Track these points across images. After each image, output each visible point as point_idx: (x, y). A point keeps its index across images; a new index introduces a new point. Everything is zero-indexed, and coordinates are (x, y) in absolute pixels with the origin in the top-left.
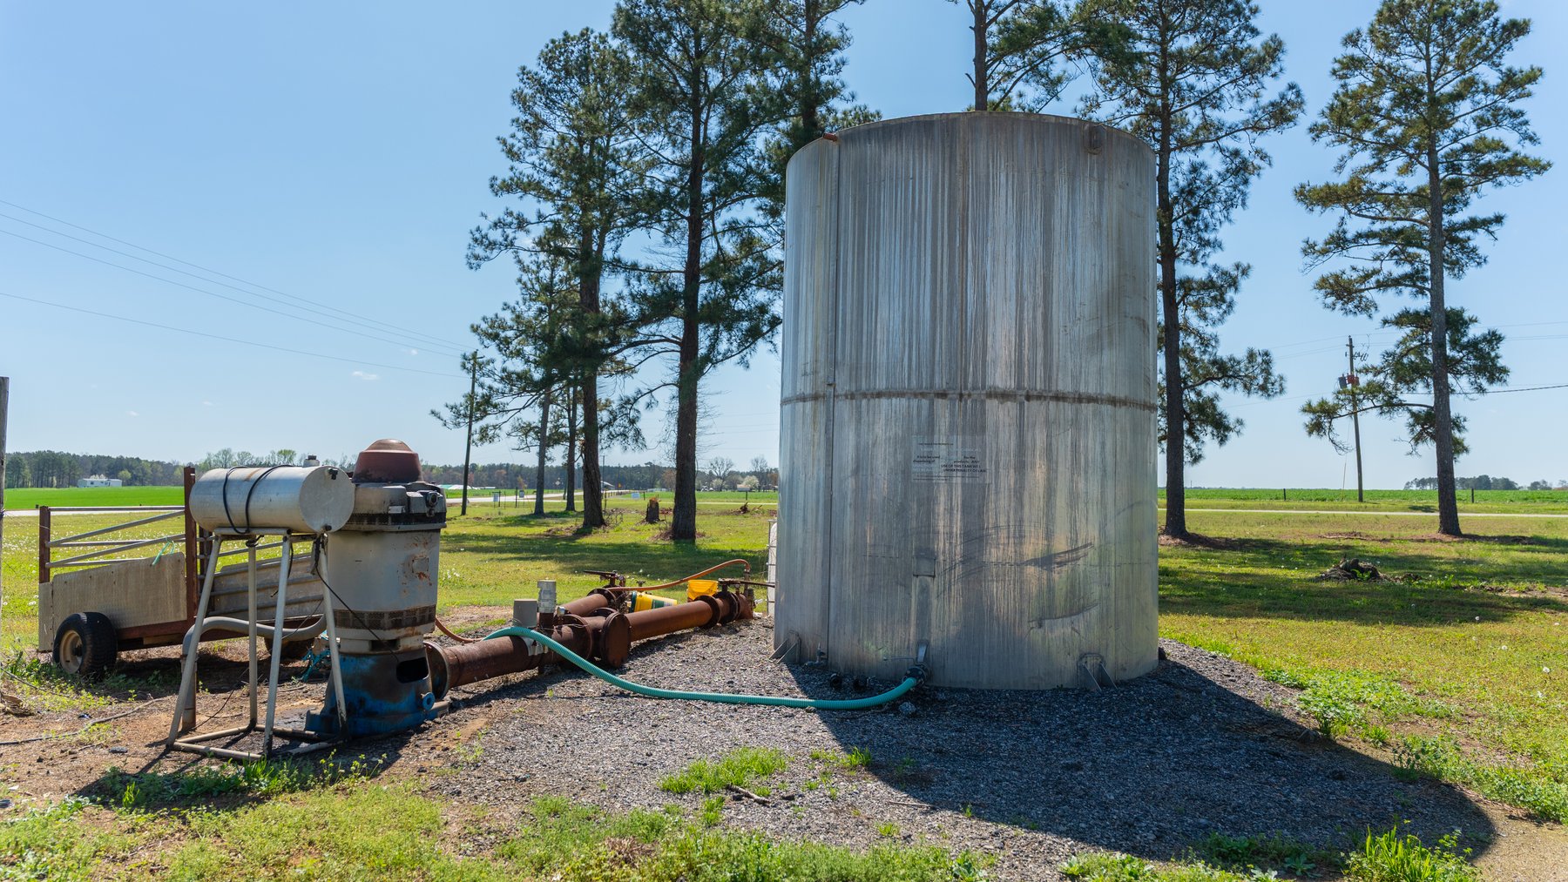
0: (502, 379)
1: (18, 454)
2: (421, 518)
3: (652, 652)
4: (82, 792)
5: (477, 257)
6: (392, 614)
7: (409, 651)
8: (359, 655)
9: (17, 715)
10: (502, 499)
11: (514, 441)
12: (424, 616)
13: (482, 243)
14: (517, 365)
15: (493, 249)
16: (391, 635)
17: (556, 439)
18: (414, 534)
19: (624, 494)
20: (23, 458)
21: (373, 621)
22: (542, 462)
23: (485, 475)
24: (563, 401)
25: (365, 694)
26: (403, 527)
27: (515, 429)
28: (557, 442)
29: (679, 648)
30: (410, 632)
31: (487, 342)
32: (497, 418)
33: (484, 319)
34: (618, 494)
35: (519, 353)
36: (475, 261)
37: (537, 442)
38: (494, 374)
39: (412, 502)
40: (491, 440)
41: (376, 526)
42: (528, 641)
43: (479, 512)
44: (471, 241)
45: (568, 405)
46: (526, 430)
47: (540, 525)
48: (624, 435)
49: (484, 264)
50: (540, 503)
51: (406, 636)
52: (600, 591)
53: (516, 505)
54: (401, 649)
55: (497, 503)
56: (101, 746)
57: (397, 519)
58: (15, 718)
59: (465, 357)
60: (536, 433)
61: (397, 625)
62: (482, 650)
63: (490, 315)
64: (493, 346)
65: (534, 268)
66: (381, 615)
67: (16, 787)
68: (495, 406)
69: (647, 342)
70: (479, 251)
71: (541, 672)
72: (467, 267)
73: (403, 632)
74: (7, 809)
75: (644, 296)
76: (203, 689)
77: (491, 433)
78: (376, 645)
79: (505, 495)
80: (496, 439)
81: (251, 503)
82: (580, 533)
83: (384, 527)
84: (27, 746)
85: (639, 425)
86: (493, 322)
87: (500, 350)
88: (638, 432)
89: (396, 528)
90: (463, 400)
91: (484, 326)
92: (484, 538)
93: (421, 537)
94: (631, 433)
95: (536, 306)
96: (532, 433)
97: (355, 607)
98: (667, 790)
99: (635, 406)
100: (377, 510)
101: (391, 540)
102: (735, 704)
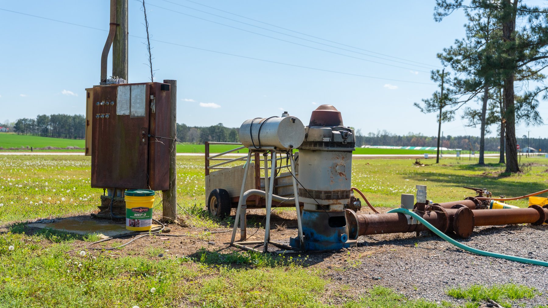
0: (455, 84)
1: (234, 128)
2: (339, 144)
3: (492, 233)
4: (189, 256)
5: (440, 14)
6: (326, 192)
7: (335, 212)
8: (311, 212)
9: (182, 226)
10: (462, 156)
11: (466, 121)
12: (343, 195)
13: (442, 6)
14: (463, 76)
15: (449, 9)
16: (325, 202)
17: (493, 119)
18: (337, 153)
19: (542, 155)
20: (236, 130)
21: (316, 195)
22: (483, 134)
23: (456, 143)
24: (497, 97)
25: (314, 231)
26: (330, 149)
27: (467, 114)
28: (493, 122)
29: (511, 233)
30: (335, 202)
31: (446, 63)
32: (451, 107)
33: (445, 50)
34: (539, 155)
35: (464, 69)
36: (439, 17)
37: (480, 122)
38: (450, 81)
39: (335, 136)
40: (449, 119)
41: (317, 148)
42: (408, 216)
43: (447, 162)
44: (437, 6)
45: (500, 100)
46: (474, 114)
47: (481, 170)
48: (527, 116)
49: (444, 18)
50: (482, 158)
51: (333, 204)
52: (471, 198)
53: (470, 159)
54: (331, 210)
55: (458, 158)
56: (206, 241)
57: (327, 144)
58: (181, 228)
59: (433, 73)
60: (479, 116)
61: (328, 198)
62: (380, 218)
63: (448, 47)
64: (449, 65)
65: (477, 18)
66: (320, 192)
67: (168, 251)
68: (450, 100)
69: (544, 57)
70: (441, 10)
71: (418, 235)
72: (434, 20)
73: (331, 202)
74: (161, 258)
75: (540, 28)
76: (261, 227)
77: (449, 116)
78: (319, 207)
79: (463, 153)
80: (452, 119)
81: (260, 134)
82: (502, 175)
83: (321, 148)
84: (180, 237)
85: (537, 109)
86: (450, 51)
87: (453, 67)
88: (537, 114)
89: (326, 149)
90: (432, 97)
91: (445, 54)
92: (444, 175)
93: (340, 154)
94: (532, 115)
95: (473, 40)
96: (477, 116)
97: (307, 187)
98: (450, 296)
99: (535, 98)
100: (318, 140)
101: (324, 154)
102: (524, 263)
